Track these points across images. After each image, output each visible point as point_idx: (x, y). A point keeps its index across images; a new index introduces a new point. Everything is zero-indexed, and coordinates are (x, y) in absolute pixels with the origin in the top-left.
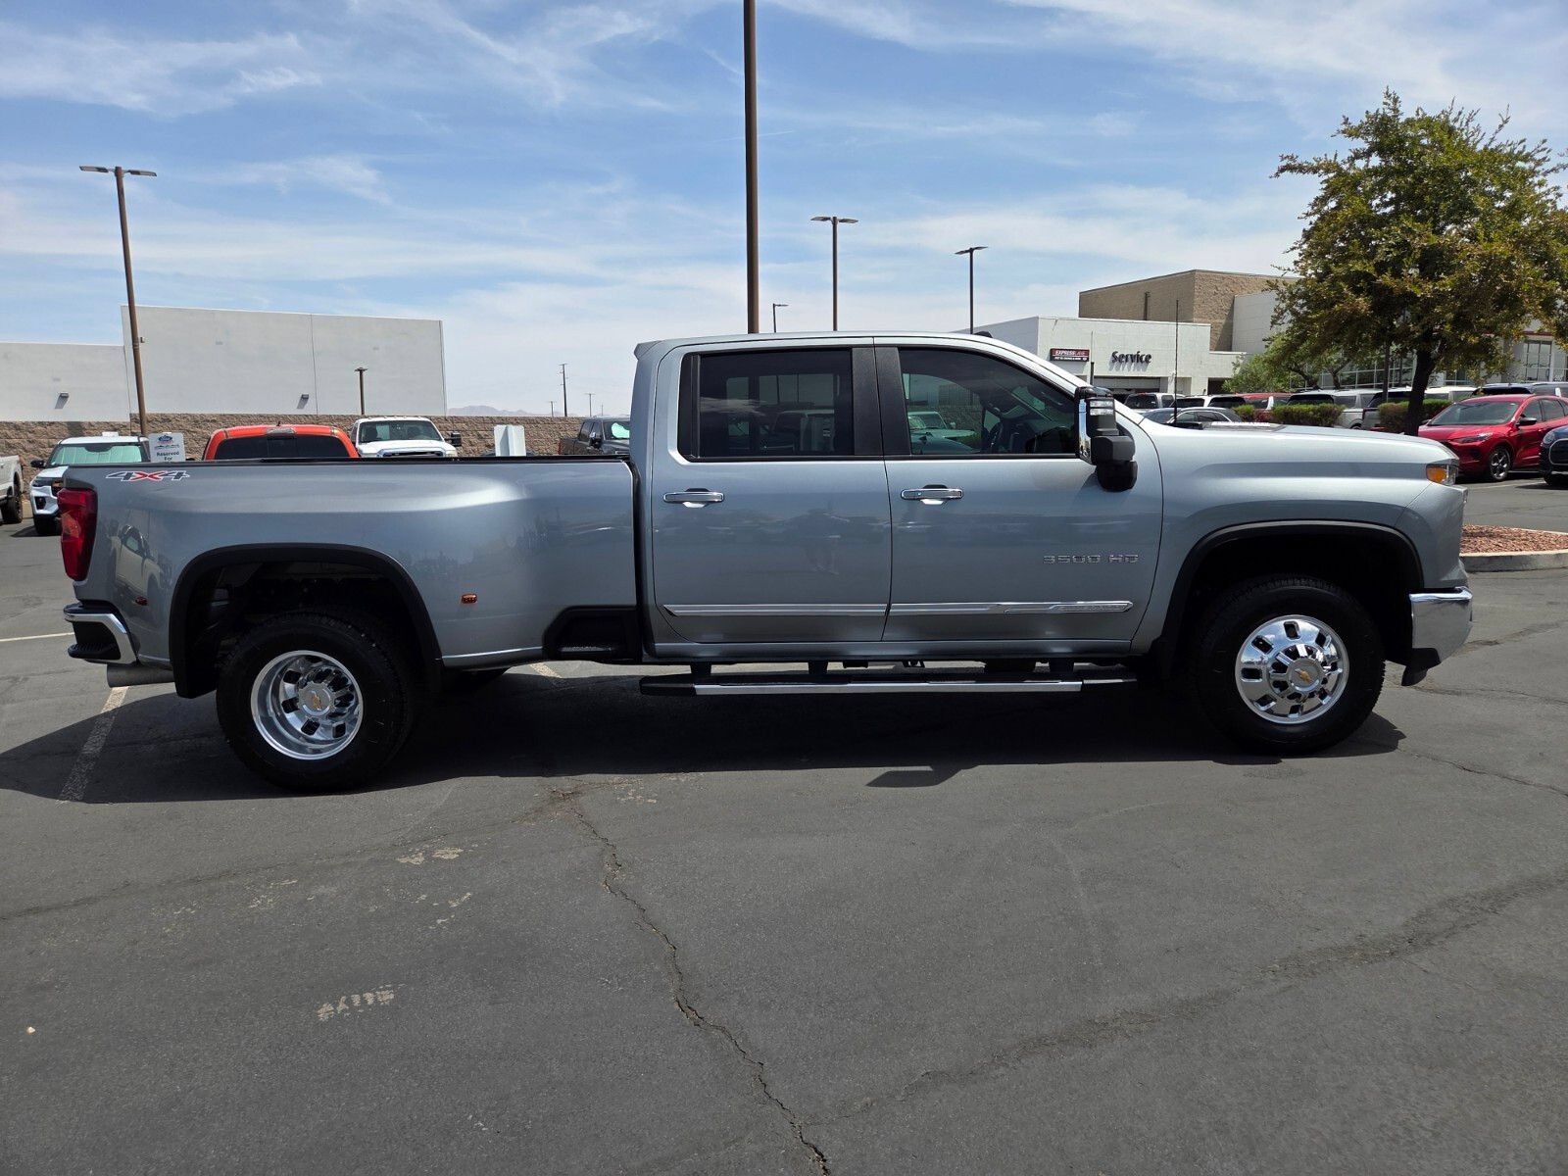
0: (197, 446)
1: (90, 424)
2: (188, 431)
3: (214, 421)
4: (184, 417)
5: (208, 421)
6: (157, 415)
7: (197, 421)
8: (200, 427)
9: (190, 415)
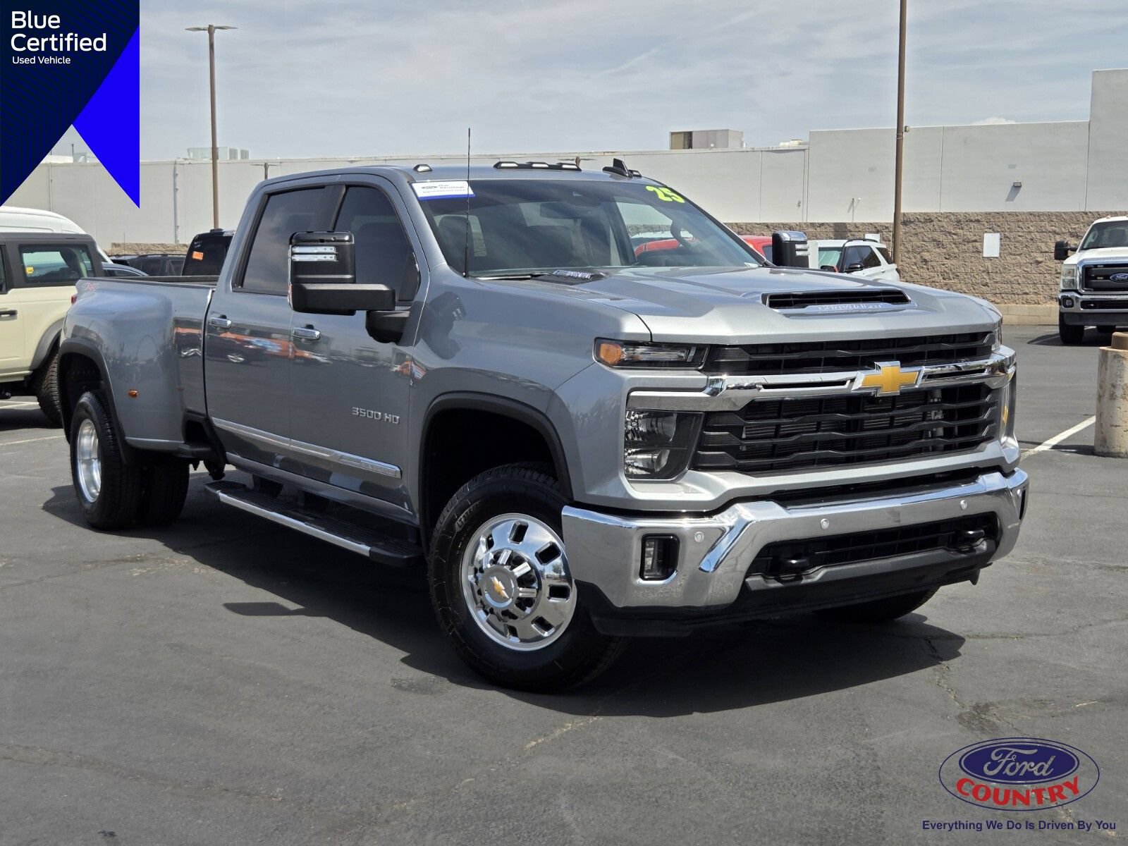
0: (956, 250)
1: (856, 226)
2: (950, 233)
3: (978, 221)
4: (947, 216)
5: (971, 221)
6: (920, 214)
7: (959, 221)
8: (962, 229)
9: (953, 214)
